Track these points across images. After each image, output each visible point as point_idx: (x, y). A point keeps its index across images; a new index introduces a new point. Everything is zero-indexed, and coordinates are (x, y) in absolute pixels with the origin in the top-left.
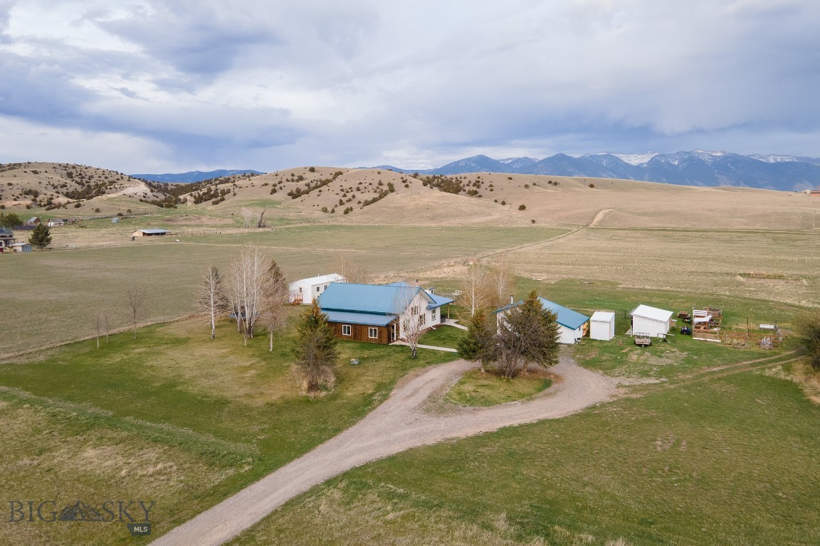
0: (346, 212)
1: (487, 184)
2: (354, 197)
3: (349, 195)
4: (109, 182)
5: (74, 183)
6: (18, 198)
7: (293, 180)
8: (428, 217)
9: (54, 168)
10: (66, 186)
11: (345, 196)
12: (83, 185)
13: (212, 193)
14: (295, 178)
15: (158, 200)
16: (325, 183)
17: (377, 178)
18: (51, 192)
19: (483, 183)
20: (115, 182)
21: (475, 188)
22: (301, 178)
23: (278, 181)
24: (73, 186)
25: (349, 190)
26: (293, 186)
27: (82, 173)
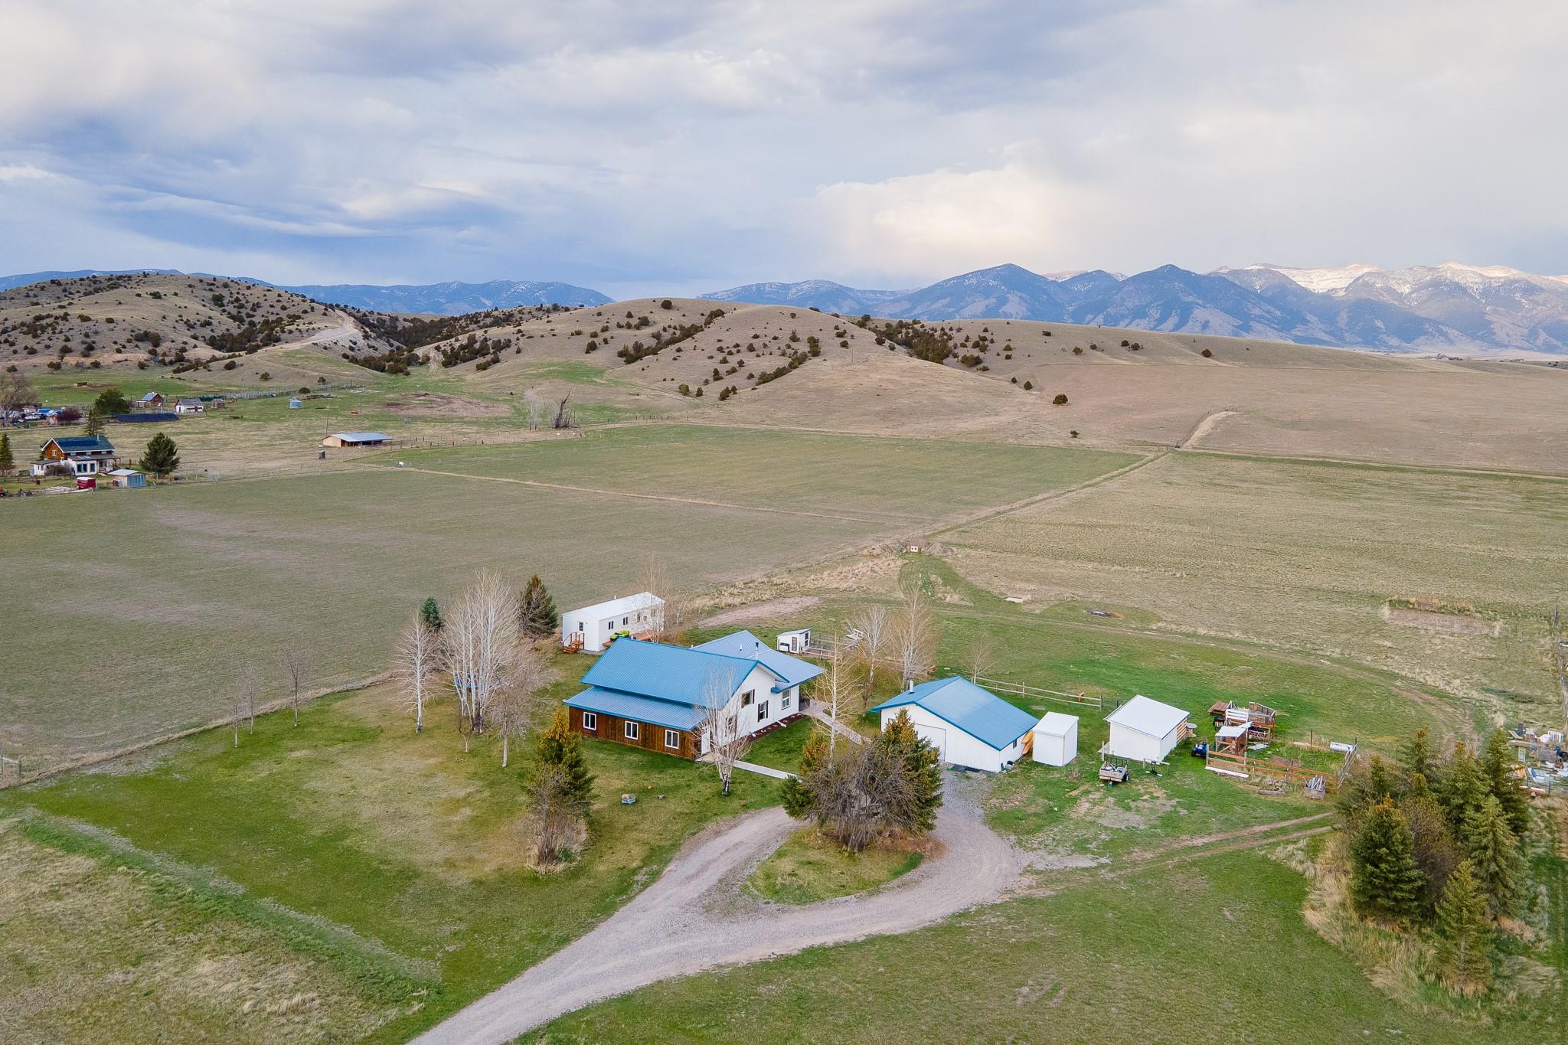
0: (724, 396)
1: (999, 346)
2: (741, 364)
3: (733, 361)
4: (289, 317)
5: (225, 318)
6: (124, 347)
7: (629, 326)
8: (877, 414)
9: (190, 286)
10: (209, 324)
11: (724, 361)
12: (242, 321)
13: (477, 346)
14: (634, 321)
15: (376, 354)
16: (689, 332)
17: (789, 327)
18: (183, 336)
19: (992, 341)
20: (299, 317)
21: (976, 353)
22: (644, 322)
23: (600, 326)
24: (224, 324)
25: (734, 350)
26: (628, 338)
27: (241, 297)
